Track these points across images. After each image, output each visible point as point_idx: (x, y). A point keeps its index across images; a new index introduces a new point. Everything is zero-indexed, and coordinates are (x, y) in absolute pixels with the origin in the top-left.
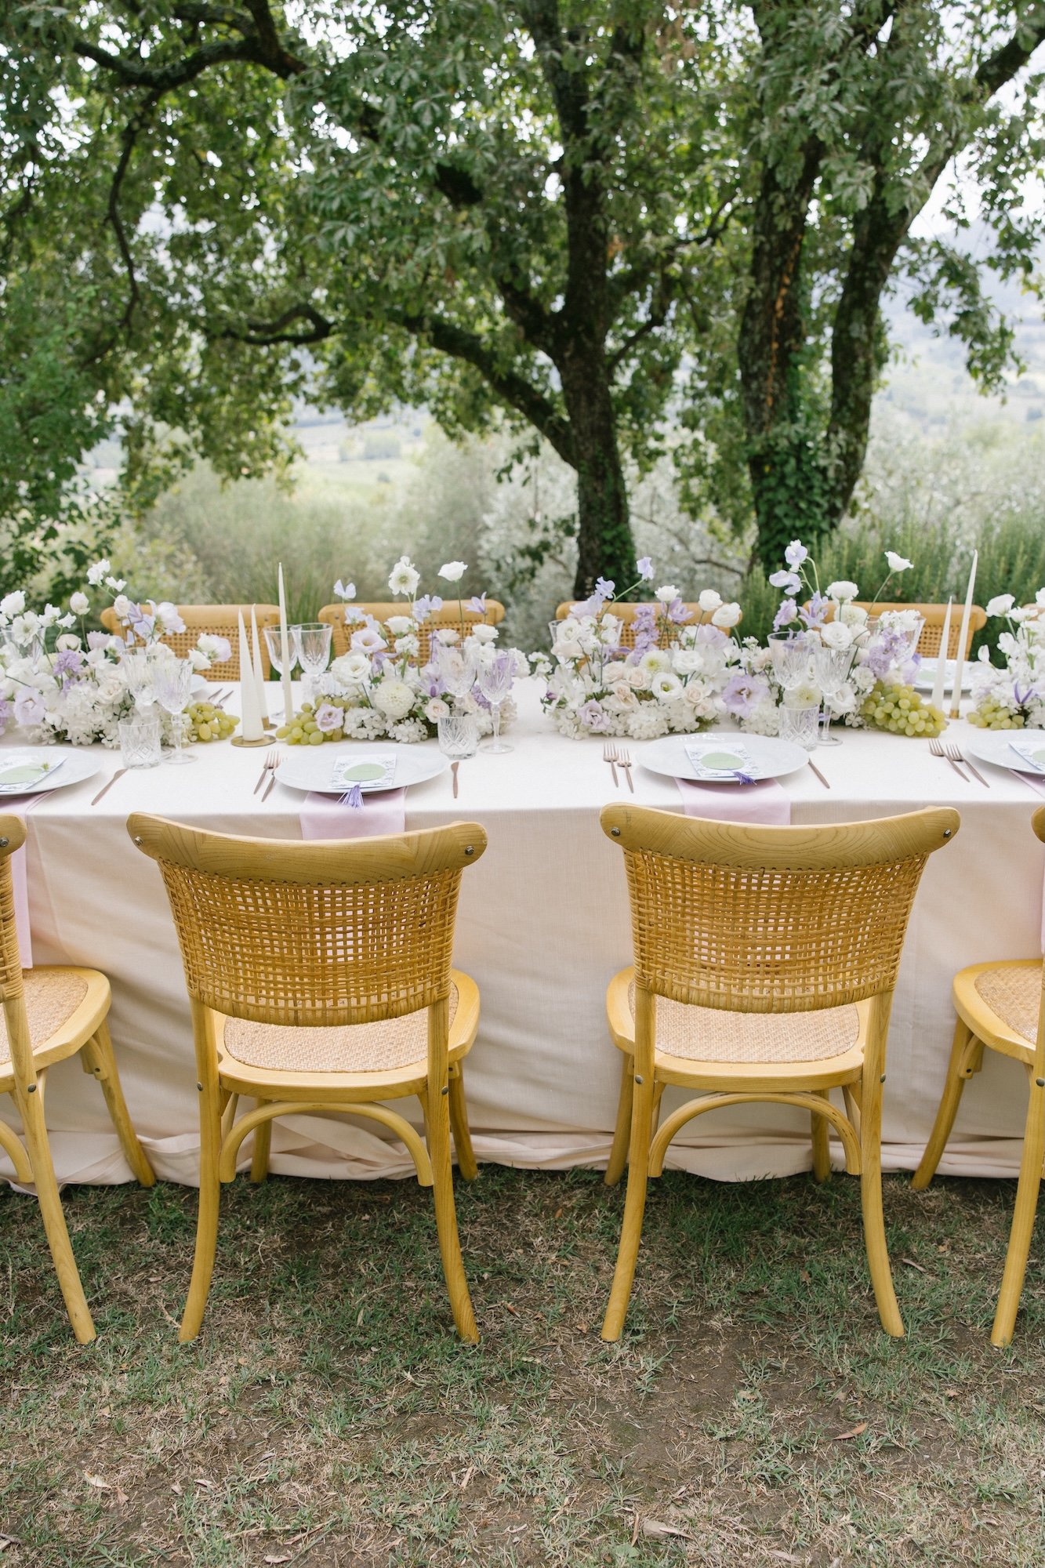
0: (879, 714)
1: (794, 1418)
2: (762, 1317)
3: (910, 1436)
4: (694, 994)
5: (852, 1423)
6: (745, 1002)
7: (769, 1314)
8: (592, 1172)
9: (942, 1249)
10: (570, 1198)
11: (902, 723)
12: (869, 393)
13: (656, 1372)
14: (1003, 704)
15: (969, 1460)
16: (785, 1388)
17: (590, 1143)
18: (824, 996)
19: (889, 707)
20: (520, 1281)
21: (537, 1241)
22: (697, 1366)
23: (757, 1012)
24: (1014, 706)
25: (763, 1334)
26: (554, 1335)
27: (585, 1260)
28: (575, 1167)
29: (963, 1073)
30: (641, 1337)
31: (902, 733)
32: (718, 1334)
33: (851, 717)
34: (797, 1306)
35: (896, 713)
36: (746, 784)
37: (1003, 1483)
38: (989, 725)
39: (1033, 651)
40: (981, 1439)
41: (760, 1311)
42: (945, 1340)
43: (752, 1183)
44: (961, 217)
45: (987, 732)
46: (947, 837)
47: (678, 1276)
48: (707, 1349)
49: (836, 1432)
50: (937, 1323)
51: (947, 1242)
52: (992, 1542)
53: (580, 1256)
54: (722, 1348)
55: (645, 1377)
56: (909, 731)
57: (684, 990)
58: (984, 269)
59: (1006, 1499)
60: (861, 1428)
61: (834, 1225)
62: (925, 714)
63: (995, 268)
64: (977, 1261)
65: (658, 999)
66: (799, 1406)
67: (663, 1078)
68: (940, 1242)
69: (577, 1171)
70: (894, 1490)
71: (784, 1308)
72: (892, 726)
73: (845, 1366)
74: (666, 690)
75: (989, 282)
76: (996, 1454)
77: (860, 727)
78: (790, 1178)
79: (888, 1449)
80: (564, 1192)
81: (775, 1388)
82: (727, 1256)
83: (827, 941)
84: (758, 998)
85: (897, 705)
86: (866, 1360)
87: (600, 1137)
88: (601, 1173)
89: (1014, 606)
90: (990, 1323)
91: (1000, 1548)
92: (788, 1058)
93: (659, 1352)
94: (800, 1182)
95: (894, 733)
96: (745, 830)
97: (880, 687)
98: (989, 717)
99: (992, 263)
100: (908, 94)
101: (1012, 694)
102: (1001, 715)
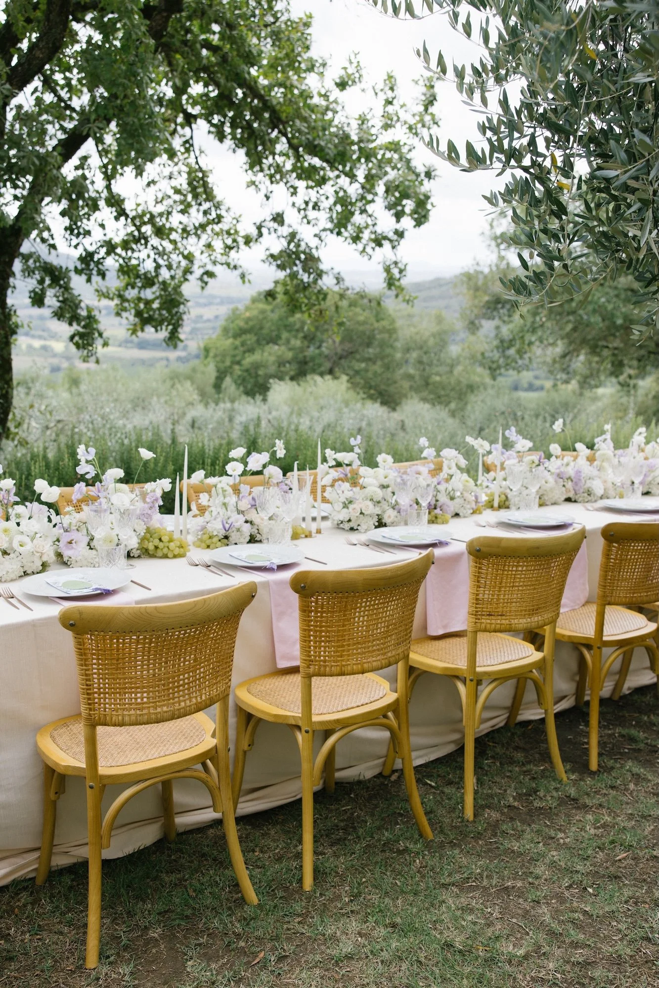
0: (151, 547)
1: (224, 964)
2: (177, 922)
3: (289, 948)
4: (127, 719)
5: (255, 955)
6: (159, 716)
7: (182, 919)
8: (25, 880)
9: (257, 854)
10: (19, 900)
11: (165, 551)
12: (10, 354)
13: (132, 973)
14: (215, 533)
15: (323, 947)
16: (210, 952)
17: (20, 861)
18: (200, 703)
19: (156, 542)
20: (11, 959)
21: (12, 932)
22: (153, 961)
23: (166, 720)
24: (223, 533)
25: (182, 931)
26: (55, 979)
27: (50, 931)
28: (14, 880)
29: (246, 748)
30: (112, 958)
31: (165, 556)
32: (157, 940)
33: (134, 551)
34: (194, 909)
35: (161, 545)
36: (106, 594)
37: (344, 950)
38: (208, 547)
39: (226, 501)
40: (324, 935)
41: (174, 920)
42: (281, 898)
43: (134, 853)
44: (51, 242)
45: (208, 550)
46: (253, 597)
47: (116, 919)
48: (154, 951)
49: (249, 962)
50: (273, 891)
51: (257, 849)
52: (352, 979)
53: (46, 930)
54: (163, 946)
55: (127, 978)
56: (170, 555)
57: (120, 718)
58: (72, 274)
59: (349, 957)
60: (262, 955)
61: (192, 862)
62: (178, 544)
63: (80, 275)
64: (277, 854)
65: (100, 729)
66: (223, 958)
67: (105, 782)
68: (254, 851)
69: (15, 883)
70: (293, 977)
71: (189, 912)
72: (160, 553)
73: (238, 928)
74: (21, 545)
75: (78, 283)
76: (334, 938)
77: (139, 557)
78: (154, 844)
79: (281, 959)
80: (13, 898)
81: (205, 954)
82: (141, 898)
83: (199, 669)
84: (166, 712)
85: (160, 540)
86: (246, 921)
87: (25, 855)
88: (33, 879)
89: (206, 477)
90: (300, 881)
91: (357, 980)
92: (175, 750)
93: (128, 962)
94: (160, 845)
95: (161, 558)
96: (156, 608)
97: (148, 530)
98: (208, 542)
99: (78, 271)
100: (28, 162)
101: (221, 526)
102: (215, 540)
